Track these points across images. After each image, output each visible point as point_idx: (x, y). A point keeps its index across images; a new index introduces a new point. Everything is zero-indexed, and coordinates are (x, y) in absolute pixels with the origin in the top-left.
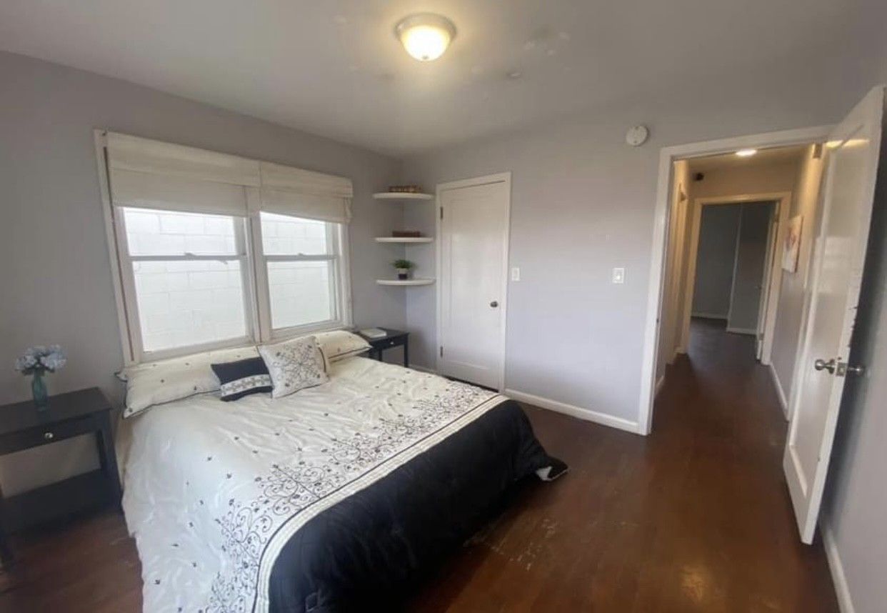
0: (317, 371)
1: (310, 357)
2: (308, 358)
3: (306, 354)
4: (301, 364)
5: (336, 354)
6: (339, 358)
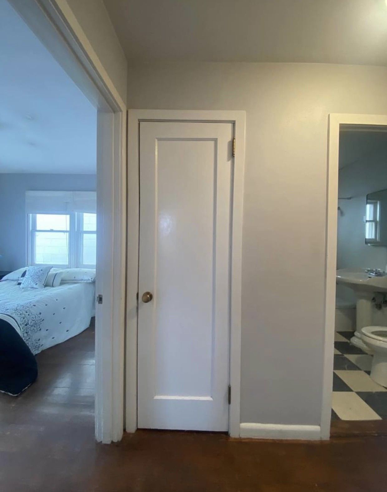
1: (38, 275)
4: (31, 276)
5: (73, 279)
6: (74, 281)
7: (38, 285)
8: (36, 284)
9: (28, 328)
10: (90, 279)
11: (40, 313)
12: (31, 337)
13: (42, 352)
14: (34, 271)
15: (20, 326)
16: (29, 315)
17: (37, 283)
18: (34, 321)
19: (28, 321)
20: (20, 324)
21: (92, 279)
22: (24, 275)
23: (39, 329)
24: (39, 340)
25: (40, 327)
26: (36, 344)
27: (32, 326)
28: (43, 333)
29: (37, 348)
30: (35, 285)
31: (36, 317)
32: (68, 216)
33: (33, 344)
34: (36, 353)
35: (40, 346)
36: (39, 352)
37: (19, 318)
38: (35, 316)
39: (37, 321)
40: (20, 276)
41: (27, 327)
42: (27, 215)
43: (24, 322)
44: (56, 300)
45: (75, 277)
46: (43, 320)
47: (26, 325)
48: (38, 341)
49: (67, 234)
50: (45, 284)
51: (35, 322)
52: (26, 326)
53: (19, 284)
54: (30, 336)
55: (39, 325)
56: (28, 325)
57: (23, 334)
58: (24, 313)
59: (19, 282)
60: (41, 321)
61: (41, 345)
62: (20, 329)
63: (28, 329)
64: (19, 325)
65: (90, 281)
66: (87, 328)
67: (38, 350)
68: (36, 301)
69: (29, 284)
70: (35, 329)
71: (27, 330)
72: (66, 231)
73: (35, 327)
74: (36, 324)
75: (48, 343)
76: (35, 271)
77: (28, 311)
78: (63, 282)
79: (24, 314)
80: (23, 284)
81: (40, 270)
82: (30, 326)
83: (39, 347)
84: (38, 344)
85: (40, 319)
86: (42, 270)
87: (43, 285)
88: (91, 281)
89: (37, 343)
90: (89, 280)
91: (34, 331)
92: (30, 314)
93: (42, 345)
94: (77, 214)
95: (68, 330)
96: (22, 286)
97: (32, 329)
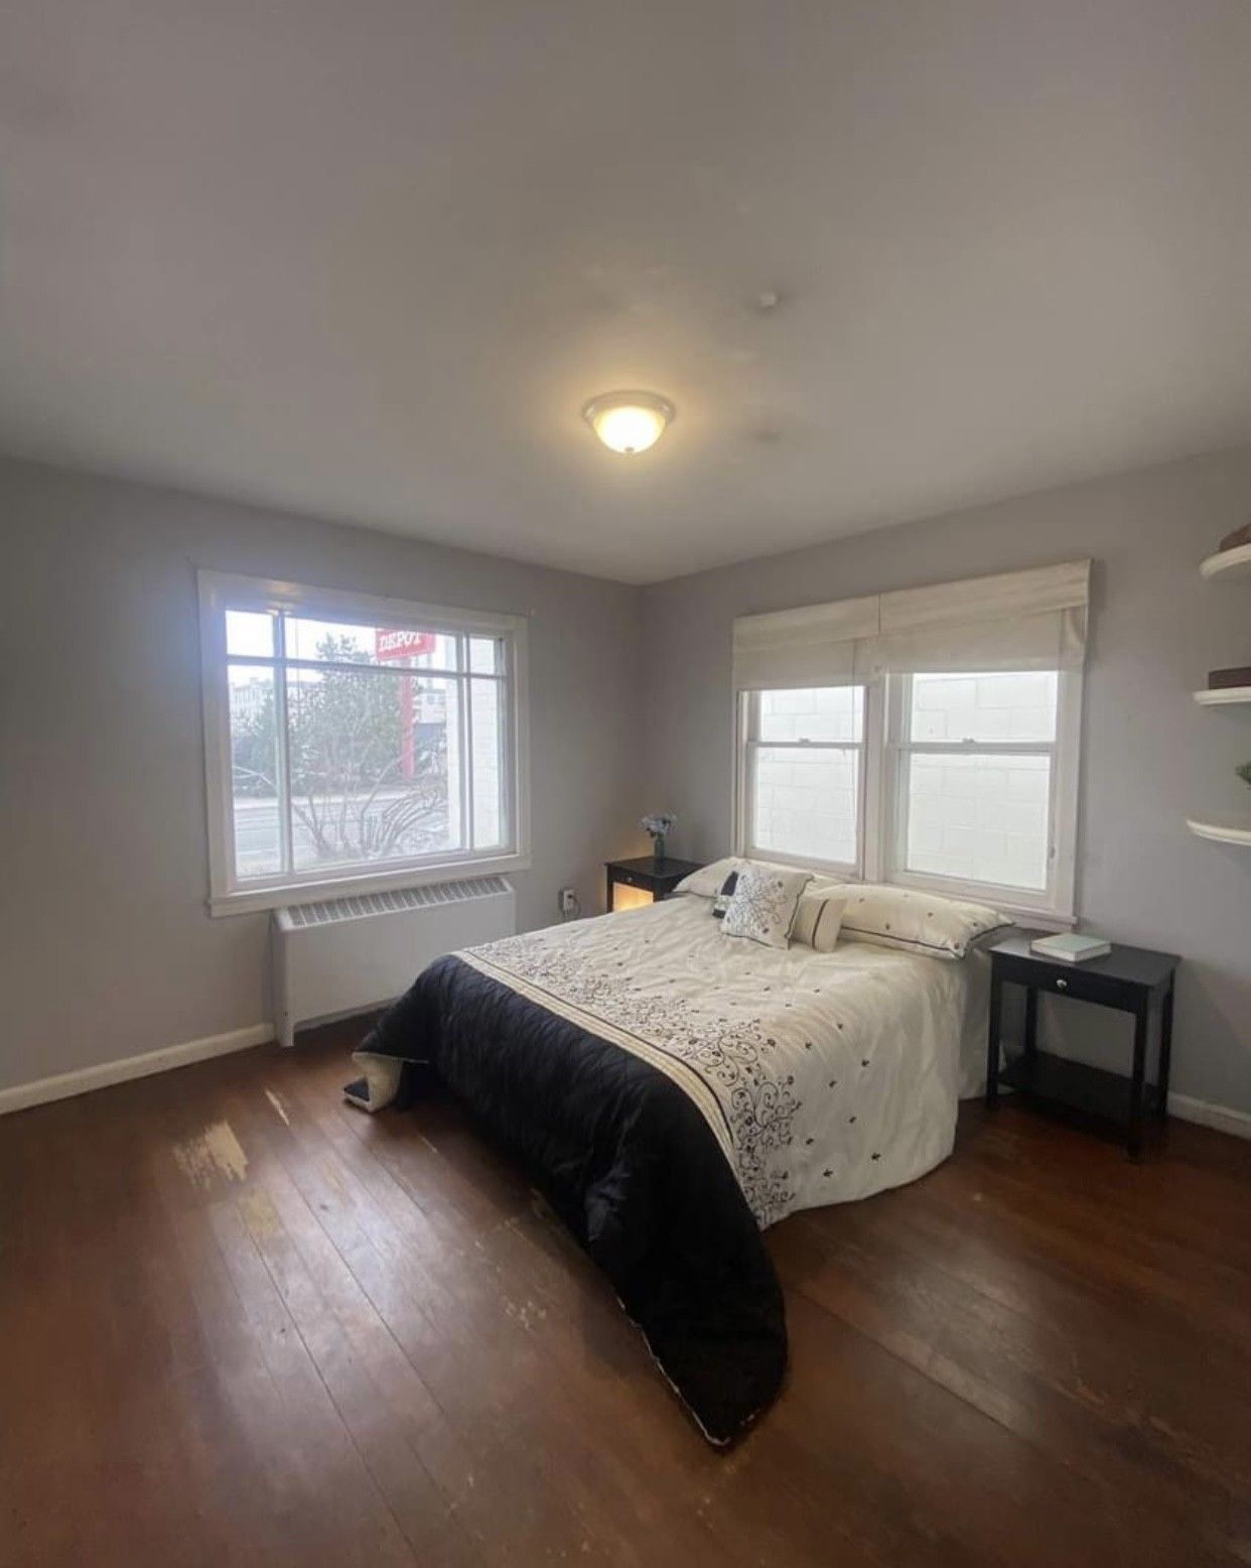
0: (766, 922)
1: (770, 898)
2: (764, 898)
3: (768, 891)
4: (751, 901)
5: (881, 932)
6: (887, 941)
7: (769, 934)
8: (766, 931)
9: (756, 1135)
10: (950, 945)
11: (791, 1080)
12: (762, 1165)
13: (795, 1216)
14: (758, 883)
15: (730, 1124)
16: (756, 1083)
17: (767, 926)
18: (772, 1107)
19: (755, 1108)
20: (731, 1118)
21: (957, 947)
22: (729, 887)
23: (785, 1139)
24: (785, 1177)
25: (788, 1133)
26: (775, 1189)
27: (765, 1127)
28: (798, 1151)
29: (777, 1201)
30: (760, 931)
31: (776, 1094)
32: (860, 690)
33: (765, 1187)
34: (774, 1221)
35: (788, 1198)
36: (784, 1215)
37: (728, 1091)
38: (774, 1091)
39: (780, 1110)
40: (720, 890)
41: (751, 1131)
42: (738, 695)
43: (742, 1108)
44: (836, 1027)
45: (888, 927)
46: (799, 1104)
47: (749, 1122)
48: (780, 1181)
49: (853, 755)
50: (789, 936)
51: (776, 1112)
52: (749, 1128)
53: (719, 914)
54: (760, 1162)
55: (787, 1125)
56: (754, 1124)
57: (741, 1156)
58: (742, 1076)
59: (717, 906)
60: (793, 1111)
61: (790, 1194)
62: (732, 1138)
63: (754, 1139)
64: (729, 1122)
65: (953, 956)
66: (944, 1157)
67: (780, 1208)
68: (774, 1020)
69: (745, 926)
70: (775, 1135)
71: (749, 1140)
72: (851, 746)
73: (774, 1130)
74: (776, 1120)
75: (810, 1192)
76: (761, 886)
77: (754, 1066)
78: (847, 937)
79: (743, 1079)
80: (729, 920)
81: (776, 883)
82: (759, 1129)
83: (784, 1201)
84: (780, 1191)
85: (788, 1104)
86: (780, 884)
87: (785, 936)
88: (956, 955)
89: (778, 1185)
90: (947, 949)
91: (772, 1144)
92: (761, 1082)
93: (793, 1195)
94: (891, 680)
95: (879, 1156)
96: (725, 926)
97: (765, 1139)
